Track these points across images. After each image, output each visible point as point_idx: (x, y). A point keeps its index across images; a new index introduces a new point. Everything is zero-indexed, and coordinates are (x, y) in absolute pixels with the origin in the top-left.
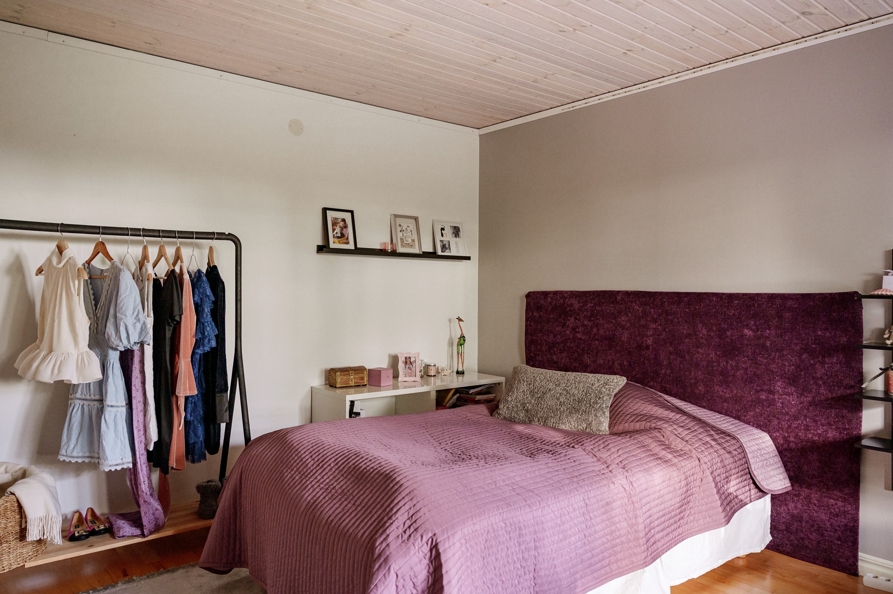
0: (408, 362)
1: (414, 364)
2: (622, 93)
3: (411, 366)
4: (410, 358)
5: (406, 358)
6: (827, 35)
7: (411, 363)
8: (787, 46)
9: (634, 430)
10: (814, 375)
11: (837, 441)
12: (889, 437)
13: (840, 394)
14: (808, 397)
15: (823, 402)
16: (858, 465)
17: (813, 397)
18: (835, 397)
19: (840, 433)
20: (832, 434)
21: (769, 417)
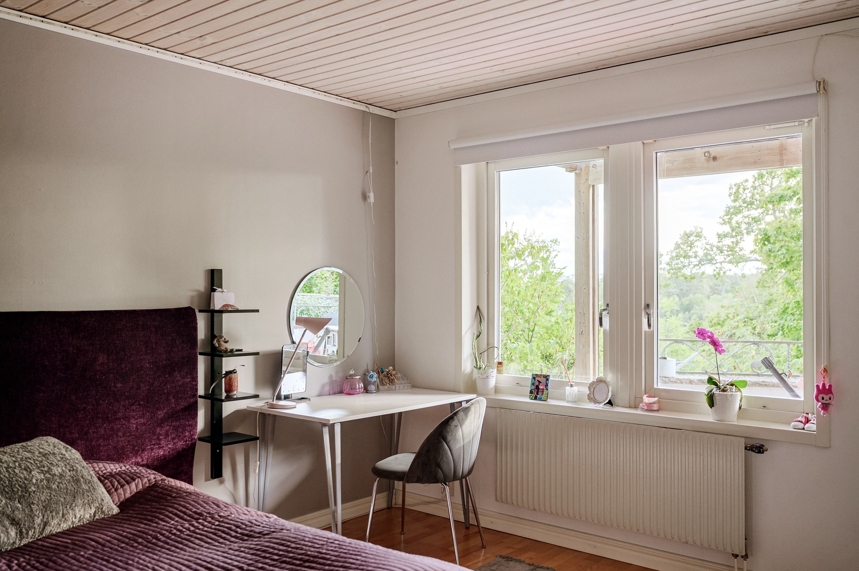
8: (136, 46)
9: (133, 493)
10: (166, 391)
11: (184, 450)
12: (208, 434)
13: (186, 404)
14: (161, 414)
15: (173, 416)
16: (192, 466)
17: (165, 414)
18: (182, 409)
19: (186, 441)
20: (180, 444)
21: (123, 446)
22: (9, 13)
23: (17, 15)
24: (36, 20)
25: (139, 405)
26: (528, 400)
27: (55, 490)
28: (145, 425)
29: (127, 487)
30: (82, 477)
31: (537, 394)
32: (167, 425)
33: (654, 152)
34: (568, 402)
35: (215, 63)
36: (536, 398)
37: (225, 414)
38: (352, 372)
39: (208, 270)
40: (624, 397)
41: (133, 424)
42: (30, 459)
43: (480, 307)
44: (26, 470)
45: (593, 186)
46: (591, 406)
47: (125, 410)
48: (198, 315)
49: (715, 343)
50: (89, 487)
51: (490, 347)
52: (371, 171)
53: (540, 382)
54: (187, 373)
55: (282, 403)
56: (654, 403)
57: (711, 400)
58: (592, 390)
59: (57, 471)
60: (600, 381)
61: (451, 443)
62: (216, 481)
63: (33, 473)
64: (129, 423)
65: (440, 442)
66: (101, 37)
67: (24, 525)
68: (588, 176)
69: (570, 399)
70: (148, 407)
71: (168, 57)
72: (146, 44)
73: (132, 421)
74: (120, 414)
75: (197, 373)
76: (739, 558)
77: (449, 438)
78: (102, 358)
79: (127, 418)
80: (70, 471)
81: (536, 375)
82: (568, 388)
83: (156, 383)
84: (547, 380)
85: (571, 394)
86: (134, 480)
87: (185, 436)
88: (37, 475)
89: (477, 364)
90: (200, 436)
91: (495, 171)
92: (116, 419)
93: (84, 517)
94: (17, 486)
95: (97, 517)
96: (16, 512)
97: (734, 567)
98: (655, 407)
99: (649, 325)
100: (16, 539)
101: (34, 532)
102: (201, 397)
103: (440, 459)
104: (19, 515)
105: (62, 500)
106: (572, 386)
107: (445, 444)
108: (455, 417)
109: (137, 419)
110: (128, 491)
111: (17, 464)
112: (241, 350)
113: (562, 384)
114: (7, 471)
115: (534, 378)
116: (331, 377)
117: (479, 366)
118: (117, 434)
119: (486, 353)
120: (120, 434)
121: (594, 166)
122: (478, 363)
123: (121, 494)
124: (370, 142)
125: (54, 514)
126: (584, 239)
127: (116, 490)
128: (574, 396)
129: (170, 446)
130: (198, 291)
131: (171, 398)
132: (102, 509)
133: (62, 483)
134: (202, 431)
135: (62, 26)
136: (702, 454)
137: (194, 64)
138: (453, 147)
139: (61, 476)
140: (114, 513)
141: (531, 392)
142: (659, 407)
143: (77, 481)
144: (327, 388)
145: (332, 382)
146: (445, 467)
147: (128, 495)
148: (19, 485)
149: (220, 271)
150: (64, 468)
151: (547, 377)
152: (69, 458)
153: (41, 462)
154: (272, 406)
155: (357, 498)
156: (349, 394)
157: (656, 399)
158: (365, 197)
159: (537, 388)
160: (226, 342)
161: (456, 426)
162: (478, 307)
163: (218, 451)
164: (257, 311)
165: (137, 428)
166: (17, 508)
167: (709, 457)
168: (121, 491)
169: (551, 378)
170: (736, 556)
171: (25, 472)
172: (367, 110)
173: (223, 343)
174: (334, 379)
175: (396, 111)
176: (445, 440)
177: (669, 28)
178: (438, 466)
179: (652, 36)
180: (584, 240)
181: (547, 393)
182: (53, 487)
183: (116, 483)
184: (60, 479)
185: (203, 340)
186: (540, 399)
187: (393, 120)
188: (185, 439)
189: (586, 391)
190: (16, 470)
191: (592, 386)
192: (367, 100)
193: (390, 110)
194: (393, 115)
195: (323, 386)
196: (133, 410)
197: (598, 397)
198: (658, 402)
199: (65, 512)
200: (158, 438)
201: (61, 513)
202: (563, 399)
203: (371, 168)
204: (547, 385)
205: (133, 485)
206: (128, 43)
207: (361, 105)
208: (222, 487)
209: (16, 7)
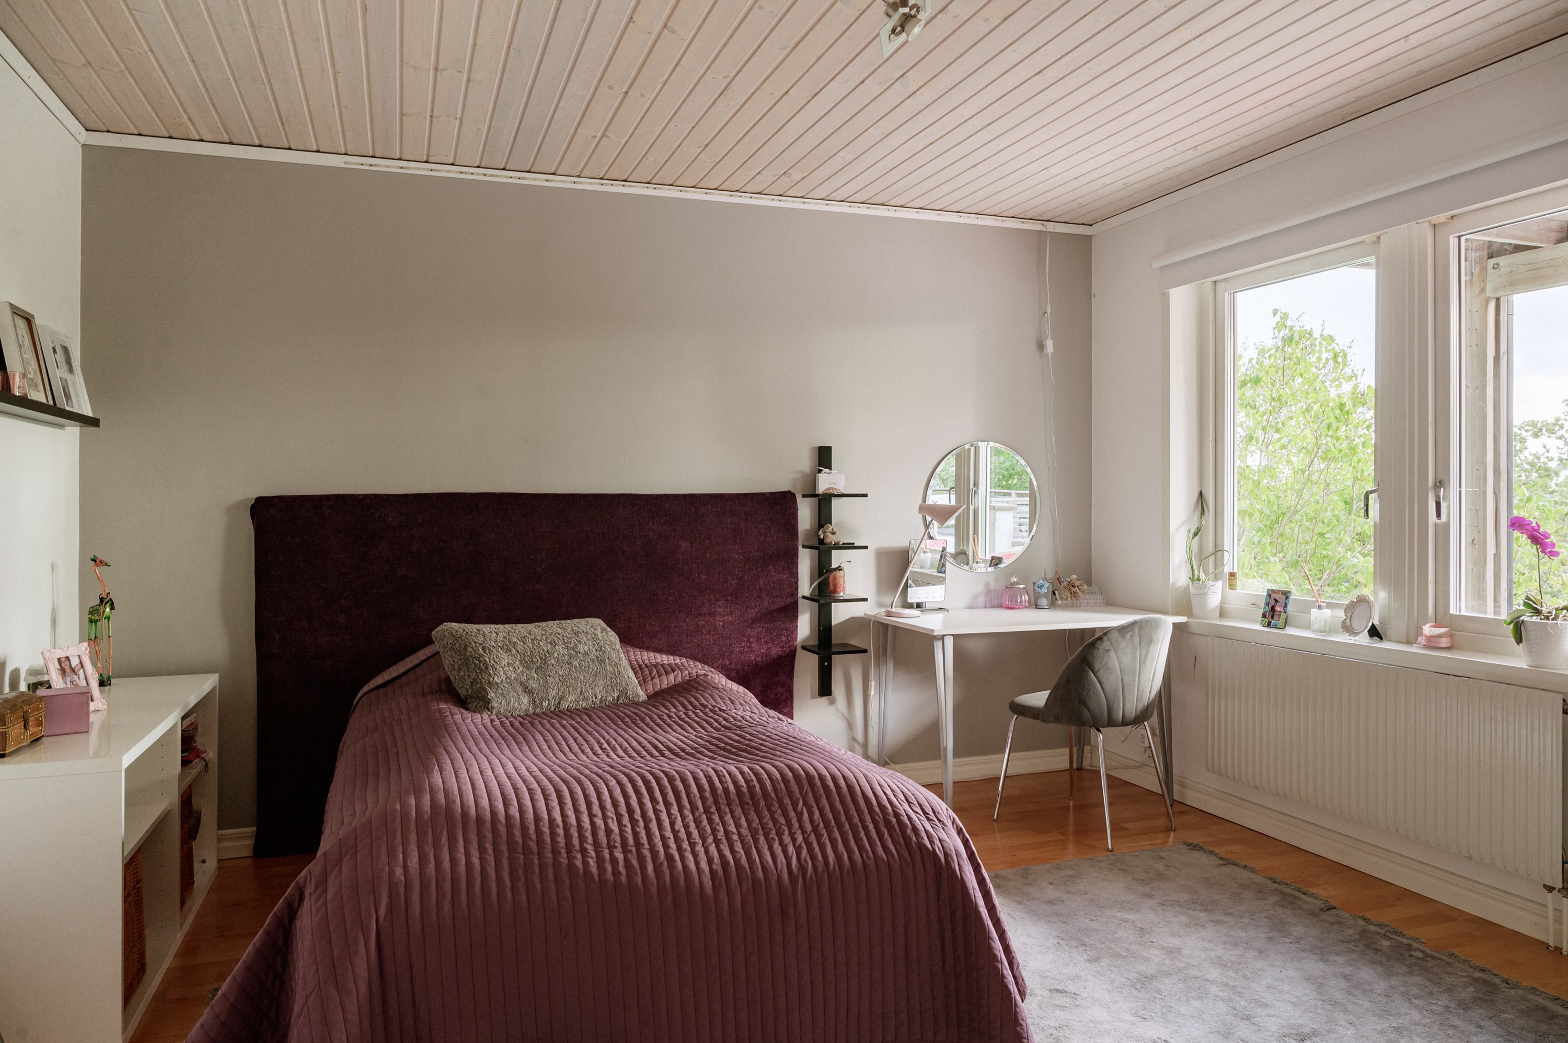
0: (68, 670)
1: (81, 672)
2: (478, 174)
3: (75, 677)
4: (67, 658)
5: (59, 660)
6: (762, 199)
7: (73, 670)
8: (720, 194)
9: (670, 685)
10: (758, 587)
11: (780, 657)
12: (814, 642)
13: (782, 604)
14: (752, 613)
15: (768, 616)
16: (792, 678)
17: (756, 613)
18: (778, 609)
19: (783, 647)
20: (775, 651)
21: (708, 645)
22: (590, 183)
23: (599, 184)
24: (617, 185)
25: (726, 600)
26: (1258, 627)
27: (576, 667)
28: (732, 623)
29: (664, 677)
30: (608, 659)
31: (1272, 617)
32: (760, 626)
33: (1451, 237)
34: (1315, 631)
35: (822, 199)
36: (1269, 625)
37: (835, 621)
38: (1014, 579)
39: (815, 448)
40: (1398, 626)
41: (719, 621)
42: (559, 634)
43: (1204, 493)
44: (550, 643)
45: (1498, 300)
46: (1344, 638)
47: (711, 605)
48: (799, 499)
49: (1537, 539)
50: (614, 670)
51: (1218, 550)
52: (1049, 311)
53: (1276, 601)
54: (783, 568)
55: (907, 612)
56: (1440, 636)
57: (1519, 630)
58: (1349, 615)
59: (581, 648)
60: (1362, 600)
61: (1101, 673)
62: (825, 699)
63: (557, 647)
64: (714, 619)
65: (1084, 671)
66: (686, 191)
67: (537, 694)
68: (1485, 285)
69: (1316, 627)
70: (737, 604)
71: (764, 201)
72: (737, 191)
73: (718, 618)
74: (705, 610)
75: (797, 569)
76: (1555, 892)
77: (1097, 665)
78: (684, 545)
79: (712, 614)
80: (596, 650)
81: (1273, 591)
82: (1314, 611)
83: (746, 577)
84: (1287, 598)
85: (1318, 619)
86: (673, 671)
87: (782, 642)
88: (560, 649)
89: (1193, 575)
90: (805, 644)
91: (1226, 294)
92: (700, 614)
93: (606, 699)
94: (537, 657)
95: (620, 701)
96: (531, 682)
97: (1546, 906)
98: (1444, 642)
99: (1439, 514)
100: (529, 707)
101: (549, 704)
102: (804, 597)
103: (1085, 694)
104: (533, 684)
105: (582, 677)
106: (1320, 607)
107: (1091, 673)
108: (1105, 638)
109: (724, 616)
110: (666, 683)
111: (544, 638)
112: (853, 544)
113: (1306, 607)
114: (533, 643)
115: (1269, 596)
116: (987, 585)
117: (1196, 577)
118: (701, 631)
119: (1211, 559)
120: (704, 631)
121: (1496, 266)
122: (1196, 573)
123: (656, 684)
124: (1047, 271)
125: (571, 689)
126: (1477, 388)
127: (652, 679)
128: (1322, 623)
129: (763, 651)
130: (803, 473)
131: (764, 595)
132: (626, 693)
133: (584, 661)
134: (807, 639)
135: (644, 187)
136: (1493, 717)
137: (797, 204)
138: (1157, 265)
139: (586, 654)
140: (641, 700)
141: (1264, 616)
142: (1452, 643)
143: (602, 662)
144: (981, 600)
145: (988, 592)
146: (1092, 704)
147: (665, 686)
148: (540, 657)
149: (830, 448)
150: (591, 647)
151: (1286, 594)
152: (601, 639)
153: (570, 638)
154: (889, 614)
155: (1027, 749)
156: (1008, 608)
157: (1443, 630)
158: (1041, 346)
159: (1273, 609)
160: (833, 533)
161: (1107, 651)
162: (1201, 494)
163: (826, 664)
164: (866, 495)
165: (723, 626)
166: (533, 678)
167: (1505, 722)
168: (657, 680)
169: (1292, 597)
170: (1550, 889)
171: (549, 646)
172: (1045, 229)
173: (830, 535)
174: (992, 587)
175: (1091, 225)
176: (1091, 668)
177: (1406, 42)
178: (1083, 702)
179: (1389, 59)
180: (1477, 391)
181: (1284, 617)
182: (574, 663)
183: (655, 672)
184: (584, 656)
185: (807, 532)
186: (1275, 627)
187: (1088, 239)
188: (781, 645)
189: (1341, 614)
190: (541, 643)
191: (1351, 608)
192: (1040, 215)
193: (1083, 224)
194: (1087, 231)
195: (976, 597)
196: (720, 606)
197: (1356, 625)
198: (1450, 635)
199: (584, 690)
200: (749, 640)
201: (579, 690)
202: (1308, 627)
203: (1049, 306)
204: (1286, 606)
205: (672, 676)
206: (716, 194)
207: (1034, 223)
208: (832, 708)
209: (595, 176)
